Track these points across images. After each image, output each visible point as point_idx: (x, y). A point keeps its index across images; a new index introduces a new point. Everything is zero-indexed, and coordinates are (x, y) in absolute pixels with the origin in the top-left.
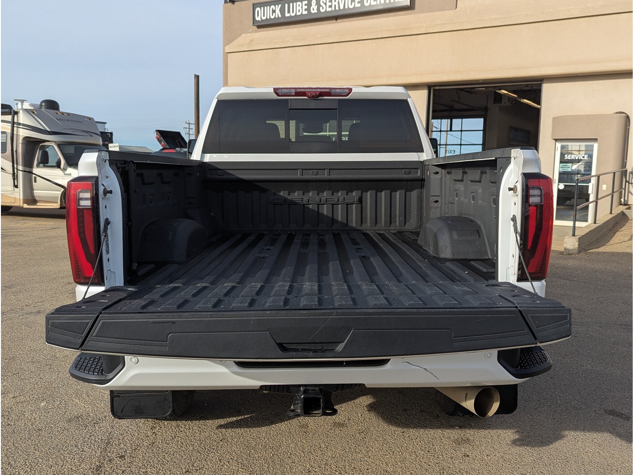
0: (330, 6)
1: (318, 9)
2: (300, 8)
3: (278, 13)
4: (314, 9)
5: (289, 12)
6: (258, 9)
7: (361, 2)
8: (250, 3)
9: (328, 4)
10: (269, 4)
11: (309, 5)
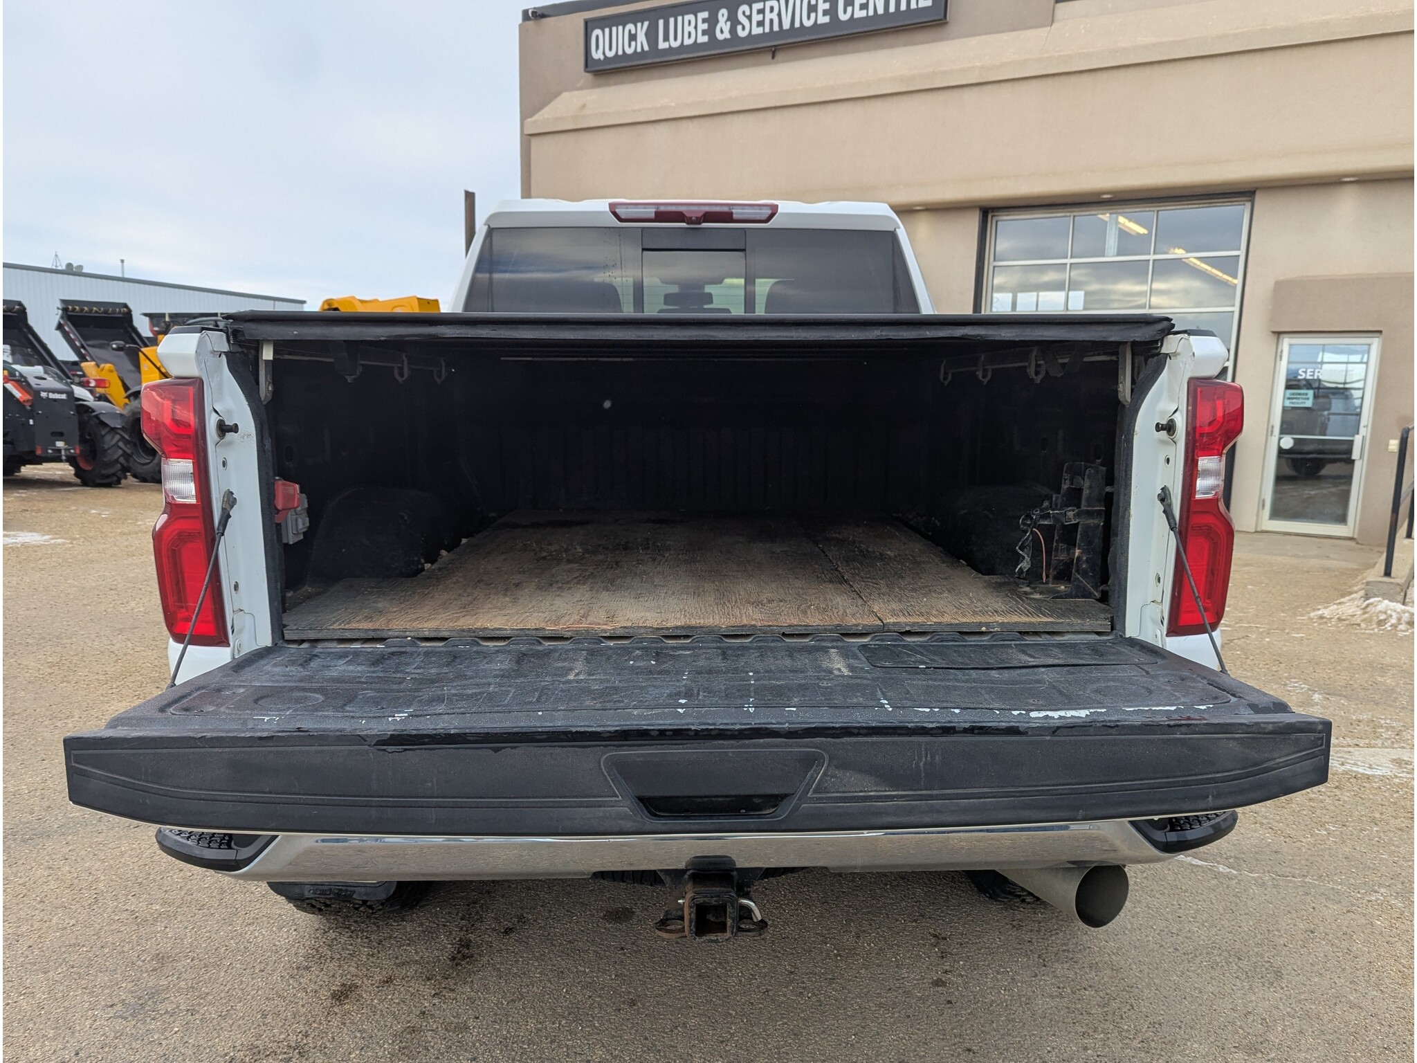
0: (760, 24)
1: (733, 31)
2: (692, 29)
3: (642, 42)
4: (723, 30)
5: (666, 39)
6: (598, 32)
7: (832, 12)
8: (578, 19)
9: (756, 18)
10: (621, 20)
11: (712, 21)
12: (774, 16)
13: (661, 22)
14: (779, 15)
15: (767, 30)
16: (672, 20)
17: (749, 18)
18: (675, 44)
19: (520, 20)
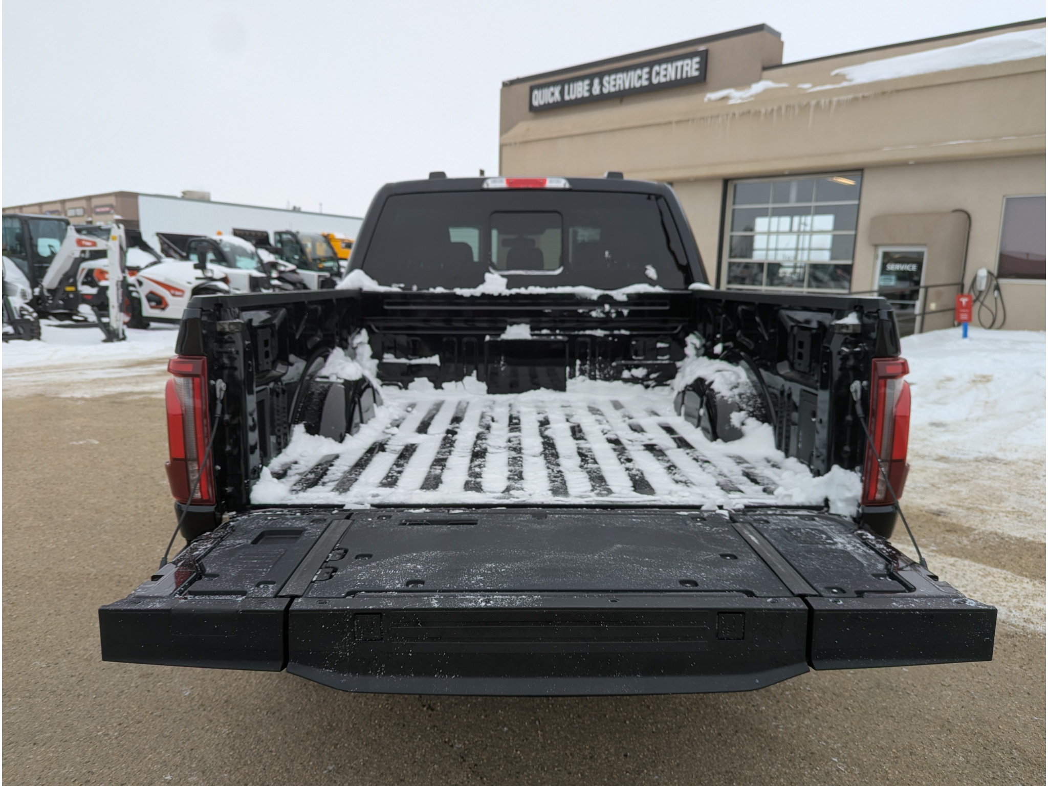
0: (615, 86)
1: (601, 90)
2: (580, 89)
3: (557, 97)
4: (596, 90)
5: (569, 93)
6: (536, 92)
7: (650, 79)
8: (526, 86)
9: (612, 83)
10: (547, 85)
11: (591, 85)
12: (621, 82)
13: (566, 87)
14: (624, 82)
15: (617, 88)
16: (571, 86)
17: (609, 83)
18: (573, 97)
19: (500, 86)
